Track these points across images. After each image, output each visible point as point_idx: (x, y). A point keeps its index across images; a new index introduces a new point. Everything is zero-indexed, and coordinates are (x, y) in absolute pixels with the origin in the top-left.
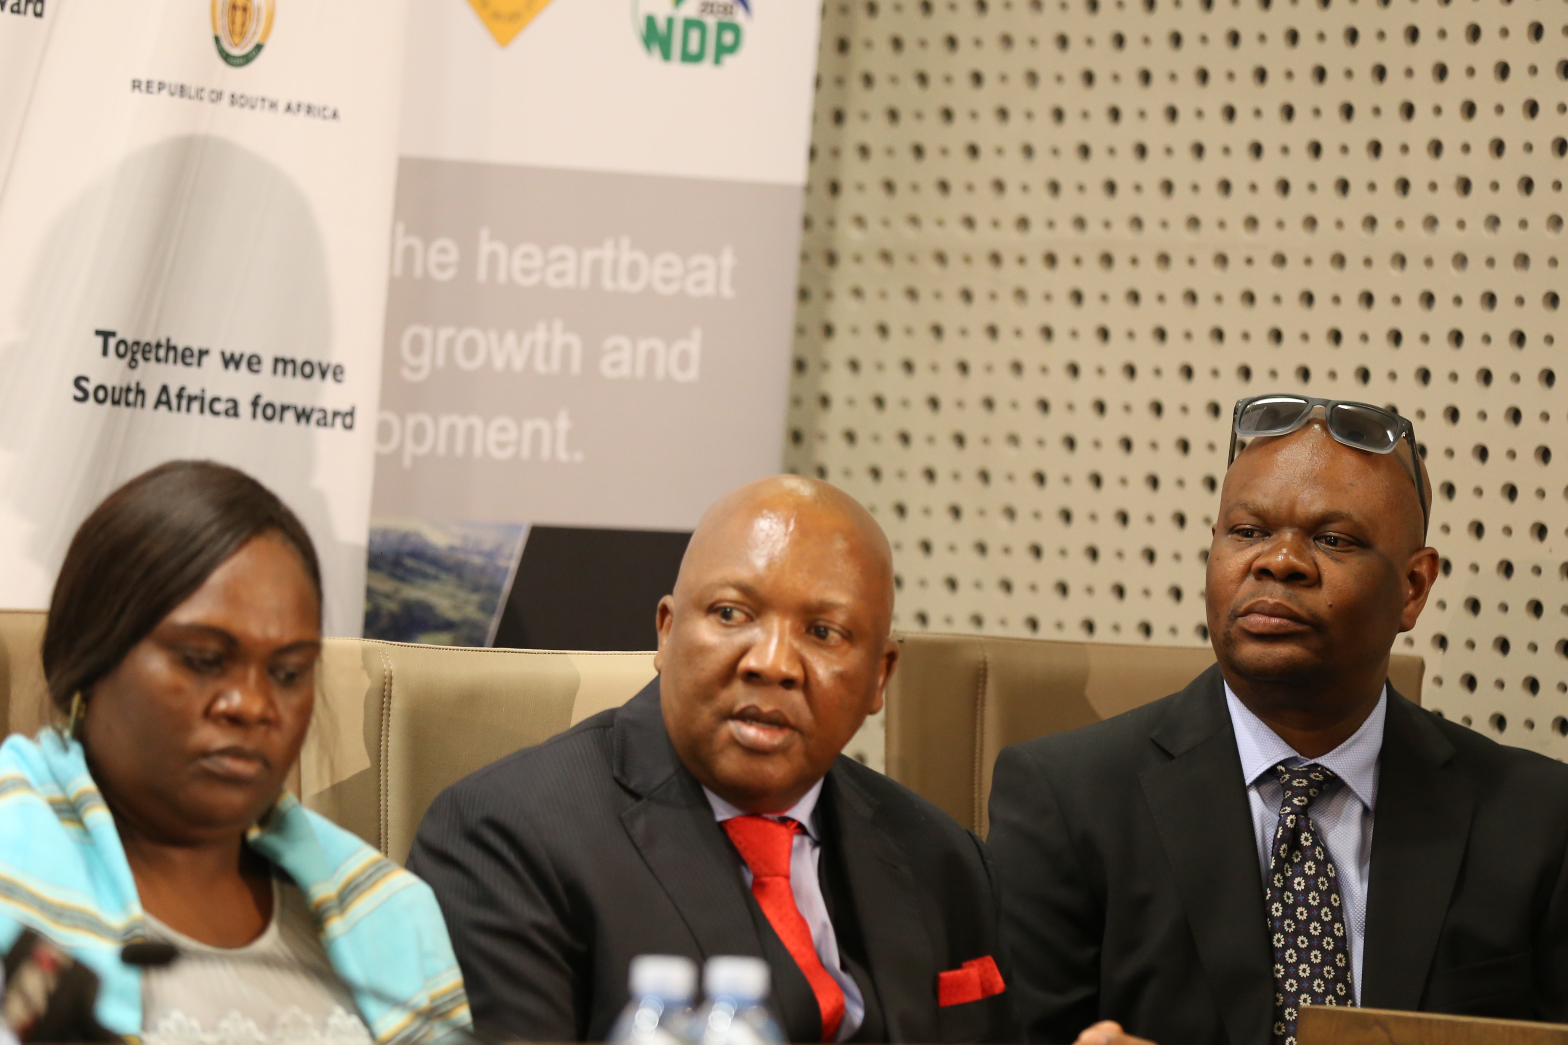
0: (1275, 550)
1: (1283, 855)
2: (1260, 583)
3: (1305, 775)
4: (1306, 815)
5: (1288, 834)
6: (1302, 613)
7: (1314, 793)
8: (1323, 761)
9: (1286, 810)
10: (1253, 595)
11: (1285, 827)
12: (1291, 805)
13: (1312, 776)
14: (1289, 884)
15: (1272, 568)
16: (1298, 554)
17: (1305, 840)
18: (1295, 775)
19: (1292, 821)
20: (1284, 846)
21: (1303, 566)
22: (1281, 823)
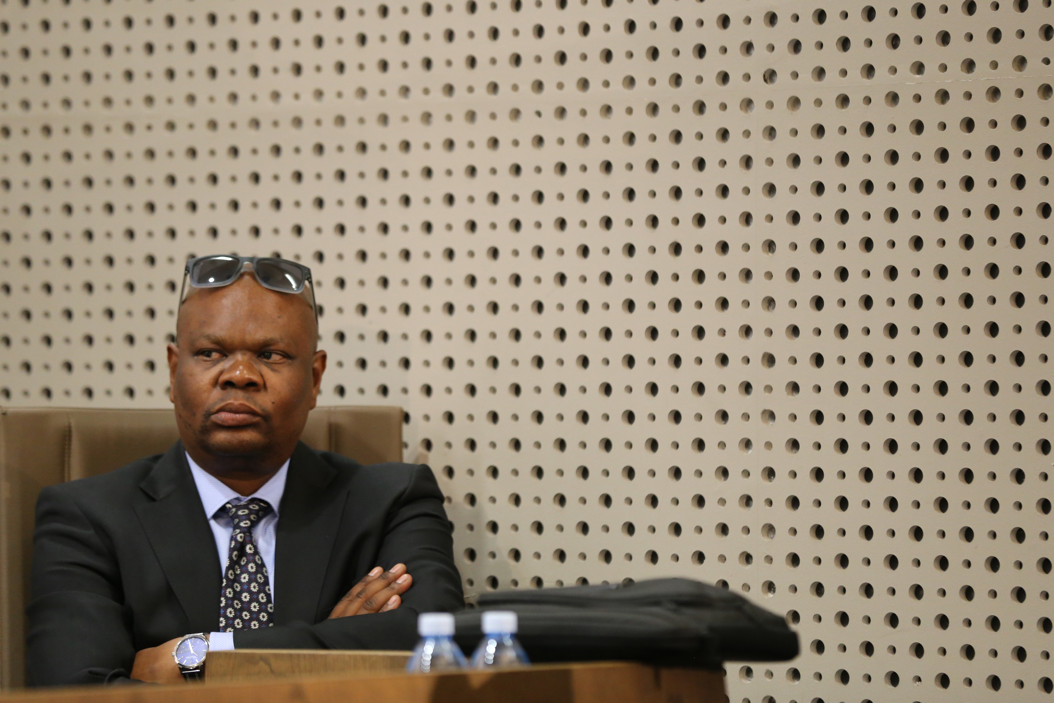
0: (233, 368)
1: (235, 559)
2: (225, 391)
3: (246, 507)
4: (251, 533)
5: (238, 545)
6: (257, 409)
7: (254, 518)
8: (258, 495)
9: (236, 532)
10: (222, 400)
11: (236, 541)
12: (239, 527)
13: (251, 507)
14: (238, 578)
15: (234, 381)
16: (250, 368)
17: (249, 549)
18: (238, 508)
19: (241, 537)
20: (235, 553)
21: (255, 378)
22: (233, 538)
